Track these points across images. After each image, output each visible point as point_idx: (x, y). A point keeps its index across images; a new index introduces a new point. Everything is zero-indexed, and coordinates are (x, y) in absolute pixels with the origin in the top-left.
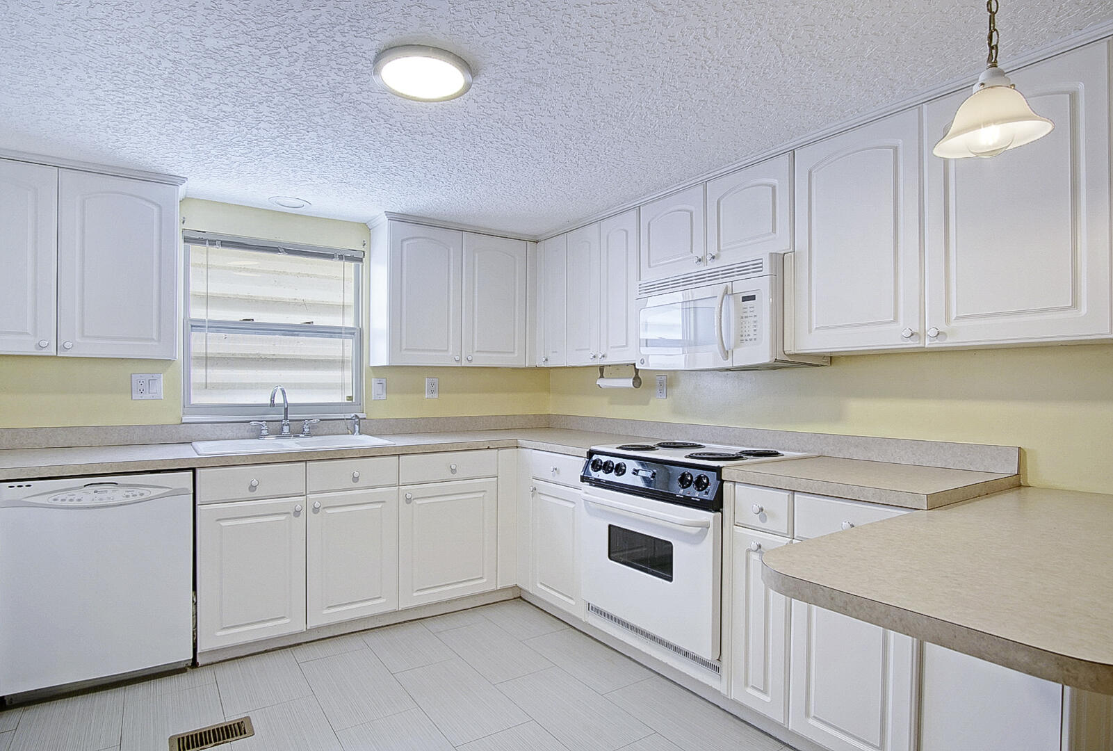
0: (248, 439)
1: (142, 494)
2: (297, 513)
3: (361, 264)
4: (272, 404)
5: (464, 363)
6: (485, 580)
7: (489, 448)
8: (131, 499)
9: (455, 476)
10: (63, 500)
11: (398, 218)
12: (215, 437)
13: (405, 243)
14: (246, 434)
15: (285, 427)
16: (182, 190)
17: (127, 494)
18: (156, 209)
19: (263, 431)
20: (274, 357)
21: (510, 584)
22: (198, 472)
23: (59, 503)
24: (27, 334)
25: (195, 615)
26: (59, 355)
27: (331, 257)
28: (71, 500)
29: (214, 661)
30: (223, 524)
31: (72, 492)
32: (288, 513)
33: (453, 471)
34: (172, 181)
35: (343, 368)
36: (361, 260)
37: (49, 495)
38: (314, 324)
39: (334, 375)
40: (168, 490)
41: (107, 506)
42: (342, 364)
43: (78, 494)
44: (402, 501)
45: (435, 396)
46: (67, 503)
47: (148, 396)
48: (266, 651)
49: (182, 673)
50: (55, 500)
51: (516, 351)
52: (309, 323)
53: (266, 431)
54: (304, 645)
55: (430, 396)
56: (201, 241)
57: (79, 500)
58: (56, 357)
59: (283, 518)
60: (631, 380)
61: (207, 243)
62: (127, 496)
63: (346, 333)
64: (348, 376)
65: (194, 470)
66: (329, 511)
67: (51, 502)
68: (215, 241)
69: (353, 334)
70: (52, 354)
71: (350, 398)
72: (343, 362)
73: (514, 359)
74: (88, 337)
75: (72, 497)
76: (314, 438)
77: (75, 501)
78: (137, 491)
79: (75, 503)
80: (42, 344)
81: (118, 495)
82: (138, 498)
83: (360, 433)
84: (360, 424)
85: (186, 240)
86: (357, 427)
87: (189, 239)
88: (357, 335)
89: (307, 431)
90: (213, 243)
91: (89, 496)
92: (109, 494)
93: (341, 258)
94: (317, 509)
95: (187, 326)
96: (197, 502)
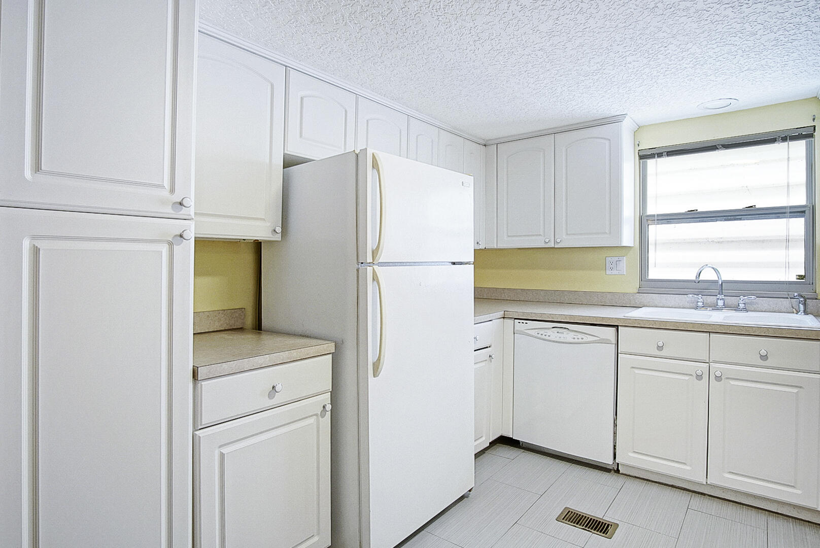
0: (688, 308)
1: (582, 339)
2: (699, 376)
3: (813, 139)
4: (699, 280)
8: (576, 340)
10: (542, 335)
12: (661, 305)
14: (688, 305)
15: (719, 301)
17: (575, 337)
18: (607, 143)
19: (699, 303)
20: (721, 240)
22: (620, 328)
23: (539, 335)
24: (540, 235)
25: (615, 433)
26: (556, 247)
27: (772, 141)
28: (545, 335)
29: (631, 474)
30: (637, 371)
31: (546, 331)
32: (692, 376)
34: (616, 120)
35: (787, 247)
36: (812, 136)
37: (535, 331)
38: (757, 207)
39: (777, 255)
40: (598, 338)
41: (563, 343)
43: (549, 332)
46: (543, 337)
47: (615, 272)
48: (672, 486)
49: (606, 472)
50: (538, 334)
52: (751, 207)
53: (702, 303)
54: (706, 496)
56: (652, 156)
57: (549, 336)
58: (554, 248)
59: (687, 378)
61: (656, 156)
62: (574, 338)
63: (790, 213)
64: (798, 255)
65: (617, 327)
67: (536, 335)
68: (662, 153)
69: (804, 212)
70: (551, 246)
71: (801, 277)
72: (788, 241)
74: (570, 234)
75: (546, 334)
76: (749, 313)
77: (547, 336)
78: (580, 336)
79: (547, 338)
80: (547, 241)
81: (568, 336)
82: (580, 340)
83: (806, 312)
84: (805, 304)
85: (642, 157)
86: (802, 307)
87: (644, 156)
88: (808, 213)
89: (742, 306)
90: (660, 155)
91: (554, 334)
92: (565, 335)
93: (784, 139)
94: (718, 379)
95: (644, 221)
96: (619, 352)
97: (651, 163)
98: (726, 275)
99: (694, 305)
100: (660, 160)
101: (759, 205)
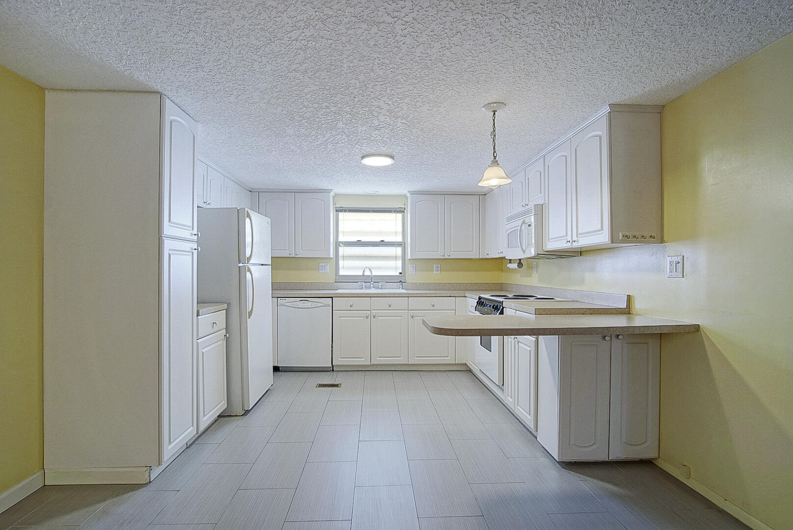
0: (357, 289)
1: (317, 305)
2: (367, 317)
4: (363, 275)
5: (446, 257)
6: (449, 358)
7: (450, 296)
8: (313, 306)
9: (434, 308)
11: (413, 193)
13: (418, 204)
14: (358, 287)
15: (372, 285)
16: (332, 194)
17: (311, 304)
18: (323, 203)
19: (363, 286)
21: (462, 362)
22: (333, 298)
23: (293, 306)
24: (287, 250)
25: (332, 351)
26: (295, 257)
27: (391, 211)
29: (339, 370)
30: (342, 318)
31: (296, 302)
32: (364, 317)
33: (433, 306)
34: (328, 191)
35: (396, 260)
36: (404, 212)
37: (290, 303)
39: (392, 263)
40: (323, 304)
41: (305, 308)
42: (396, 258)
44: (410, 317)
45: (439, 272)
46: (295, 306)
47: (323, 271)
48: (357, 371)
49: (329, 371)
50: (291, 305)
51: (474, 251)
52: (382, 241)
54: (371, 371)
55: (436, 272)
56: (341, 211)
57: (298, 304)
59: (362, 318)
60: (517, 264)
63: (397, 244)
64: (399, 263)
65: (332, 298)
66: (379, 318)
70: (293, 256)
71: (401, 273)
73: (474, 255)
74: (303, 250)
75: (296, 304)
78: (315, 304)
79: (297, 306)
80: (291, 253)
81: (309, 304)
82: (315, 306)
83: (402, 289)
84: (402, 285)
85: (336, 211)
86: (401, 286)
87: (338, 210)
88: (403, 245)
89: (380, 287)
90: (345, 211)
91: (301, 304)
92: (307, 304)
93: (395, 212)
94: (374, 317)
95: (338, 244)
96: (333, 309)
97: (341, 214)
98: (375, 273)
99: (361, 287)
100: (345, 213)
101: (386, 240)
